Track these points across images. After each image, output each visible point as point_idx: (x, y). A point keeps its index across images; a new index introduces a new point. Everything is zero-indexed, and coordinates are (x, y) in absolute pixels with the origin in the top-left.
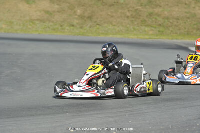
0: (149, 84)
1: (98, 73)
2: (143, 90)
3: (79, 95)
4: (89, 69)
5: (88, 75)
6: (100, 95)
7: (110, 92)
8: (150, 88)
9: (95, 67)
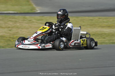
0: (83, 40)
1: (45, 32)
2: (77, 44)
3: (27, 47)
4: (40, 29)
5: (36, 33)
6: (41, 47)
7: (49, 46)
8: (84, 44)
9: (44, 27)
